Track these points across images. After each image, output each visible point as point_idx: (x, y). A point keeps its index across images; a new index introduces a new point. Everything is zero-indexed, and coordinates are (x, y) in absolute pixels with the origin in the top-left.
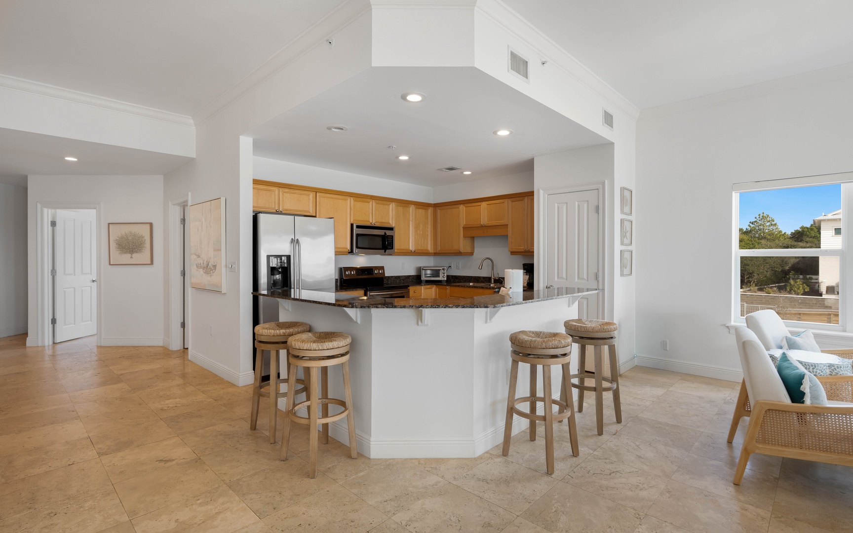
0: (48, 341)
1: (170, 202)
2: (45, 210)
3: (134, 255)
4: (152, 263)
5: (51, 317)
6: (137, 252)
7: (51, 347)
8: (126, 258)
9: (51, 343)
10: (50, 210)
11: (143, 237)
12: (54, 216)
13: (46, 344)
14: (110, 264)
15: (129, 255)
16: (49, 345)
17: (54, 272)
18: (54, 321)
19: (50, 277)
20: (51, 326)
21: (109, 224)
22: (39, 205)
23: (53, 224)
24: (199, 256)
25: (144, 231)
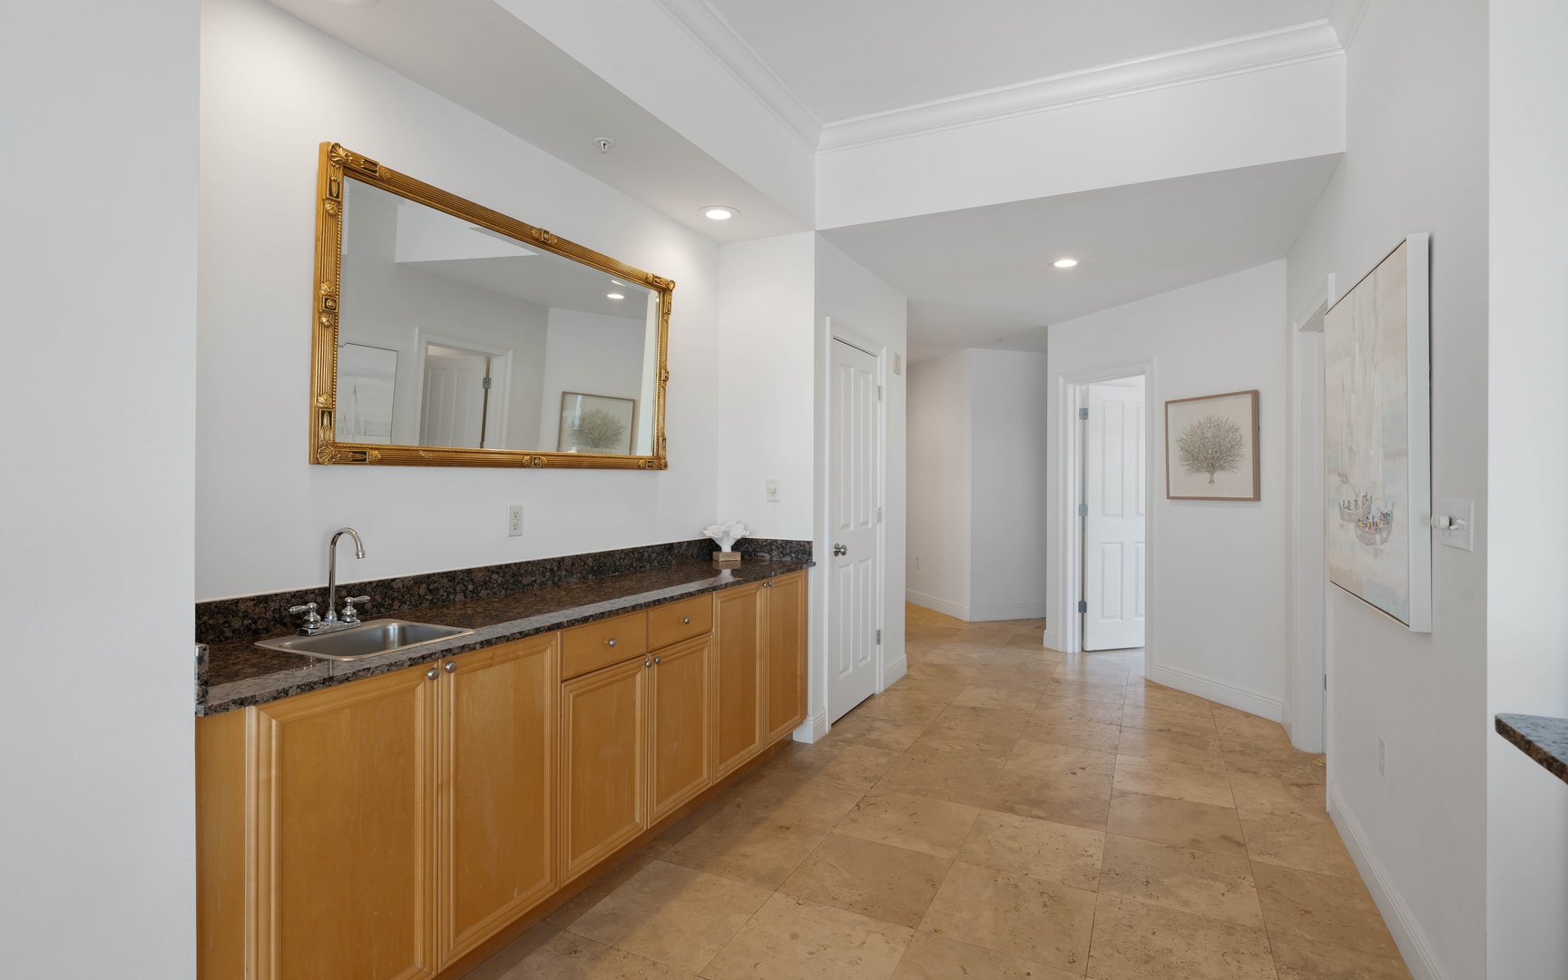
0: (1072, 646)
1: (1295, 323)
2: (1070, 388)
3: (1218, 475)
4: (1257, 496)
5: (1078, 599)
6: (1222, 468)
7: (1077, 657)
8: (1199, 483)
9: (1078, 649)
10: (1078, 388)
11: (1237, 430)
12: (1085, 397)
13: (1070, 650)
14: (1169, 497)
15: (1207, 476)
16: (1074, 653)
17: (1083, 510)
18: (1083, 607)
19: (1078, 519)
20: (1078, 615)
21: (1167, 403)
22: (1061, 379)
23: (1084, 414)
24: (1344, 479)
25: (1240, 413)
